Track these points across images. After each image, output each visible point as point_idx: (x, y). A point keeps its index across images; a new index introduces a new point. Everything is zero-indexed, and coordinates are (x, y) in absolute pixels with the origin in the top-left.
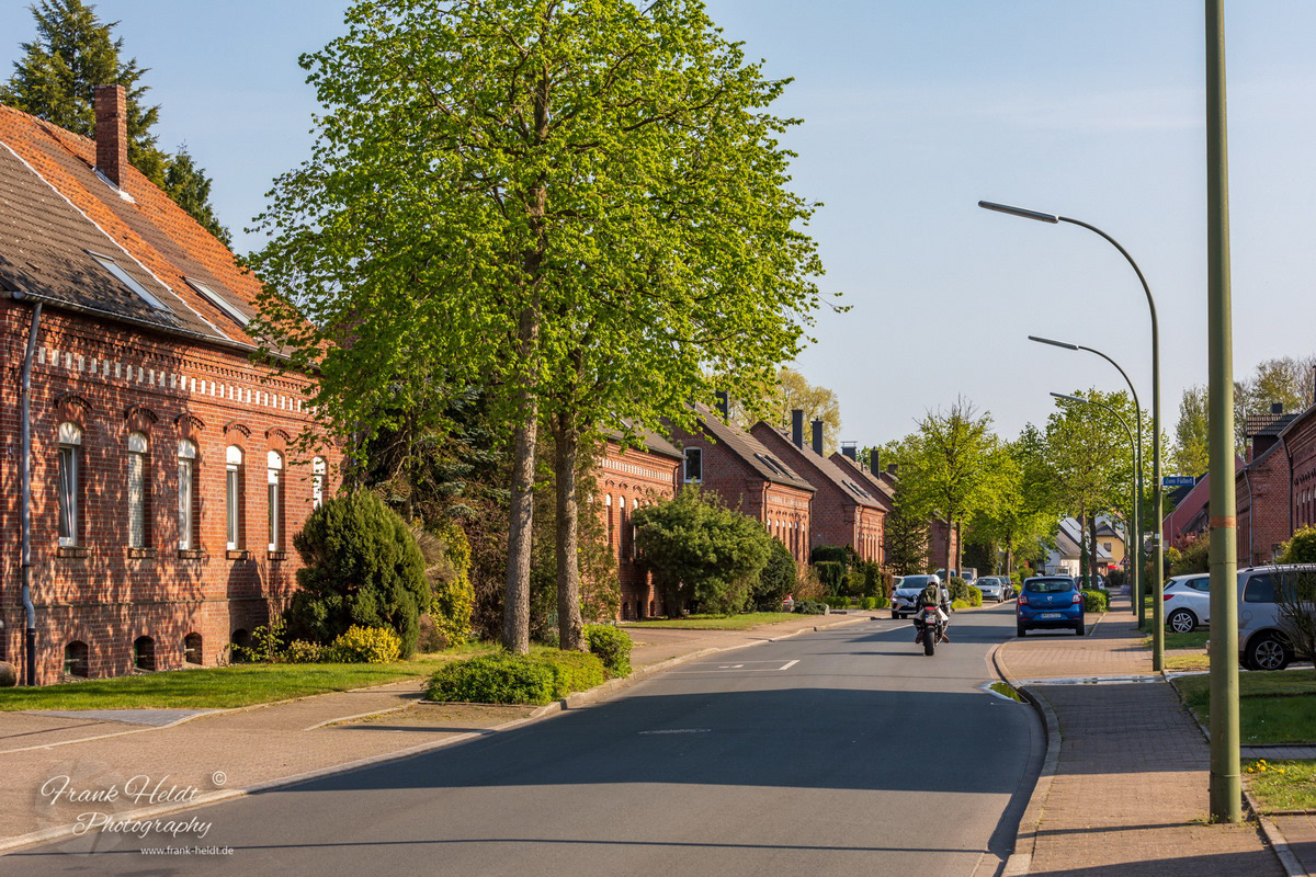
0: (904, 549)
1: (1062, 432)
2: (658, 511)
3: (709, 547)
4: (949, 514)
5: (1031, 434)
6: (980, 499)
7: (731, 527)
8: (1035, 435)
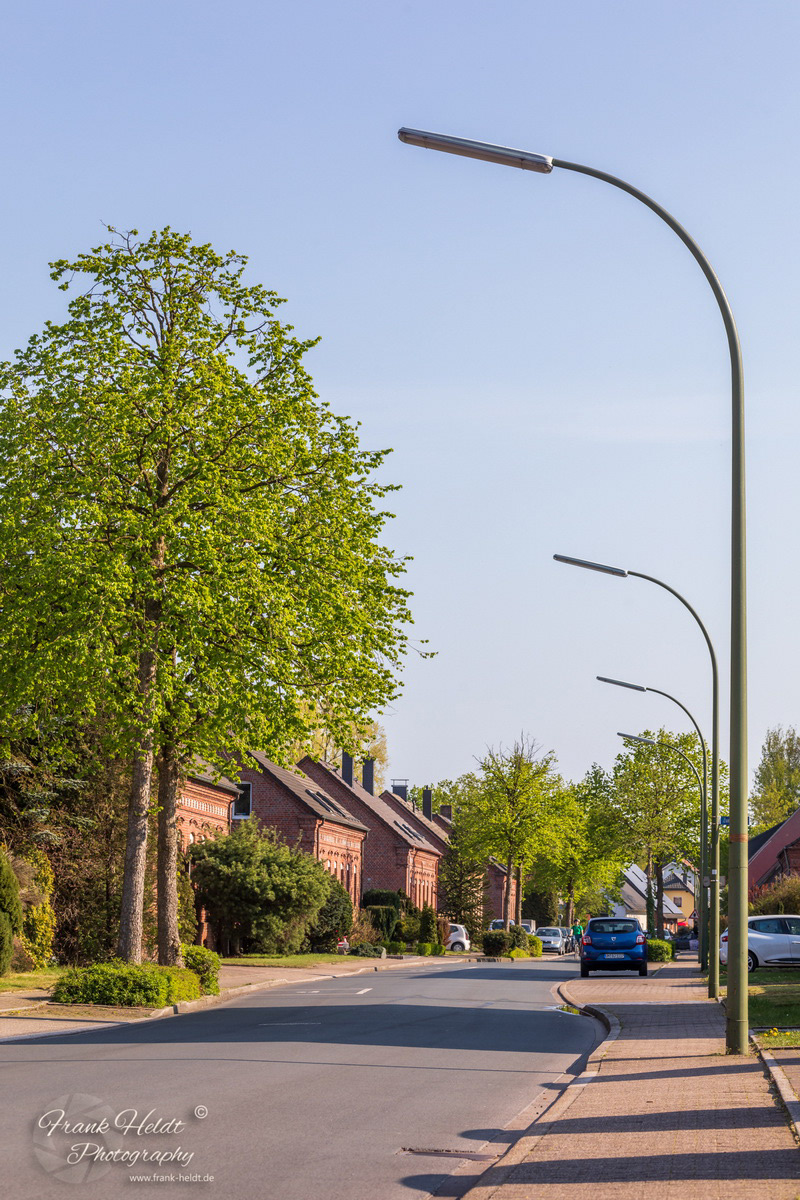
0: (459, 897)
1: (630, 774)
2: (216, 845)
3: (267, 884)
4: (510, 858)
5: (597, 775)
6: (542, 843)
7: (290, 864)
8: (601, 776)
